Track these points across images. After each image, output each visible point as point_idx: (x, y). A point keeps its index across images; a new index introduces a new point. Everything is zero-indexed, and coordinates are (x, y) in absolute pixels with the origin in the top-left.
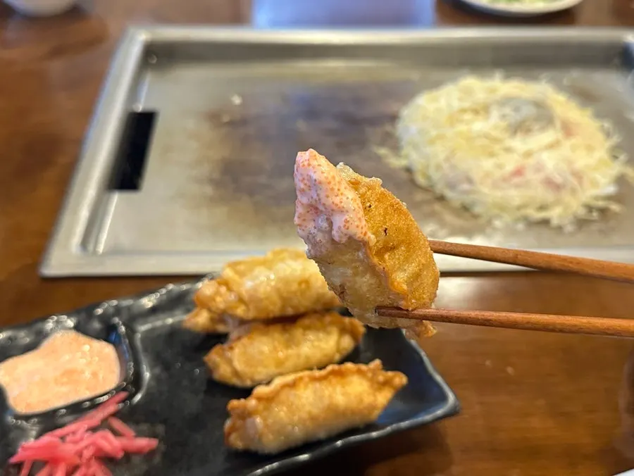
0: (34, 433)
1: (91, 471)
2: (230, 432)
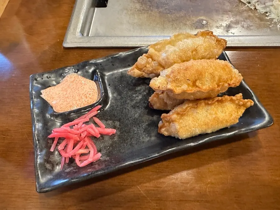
0: (59, 124)
1: (85, 143)
2: (161, 128)
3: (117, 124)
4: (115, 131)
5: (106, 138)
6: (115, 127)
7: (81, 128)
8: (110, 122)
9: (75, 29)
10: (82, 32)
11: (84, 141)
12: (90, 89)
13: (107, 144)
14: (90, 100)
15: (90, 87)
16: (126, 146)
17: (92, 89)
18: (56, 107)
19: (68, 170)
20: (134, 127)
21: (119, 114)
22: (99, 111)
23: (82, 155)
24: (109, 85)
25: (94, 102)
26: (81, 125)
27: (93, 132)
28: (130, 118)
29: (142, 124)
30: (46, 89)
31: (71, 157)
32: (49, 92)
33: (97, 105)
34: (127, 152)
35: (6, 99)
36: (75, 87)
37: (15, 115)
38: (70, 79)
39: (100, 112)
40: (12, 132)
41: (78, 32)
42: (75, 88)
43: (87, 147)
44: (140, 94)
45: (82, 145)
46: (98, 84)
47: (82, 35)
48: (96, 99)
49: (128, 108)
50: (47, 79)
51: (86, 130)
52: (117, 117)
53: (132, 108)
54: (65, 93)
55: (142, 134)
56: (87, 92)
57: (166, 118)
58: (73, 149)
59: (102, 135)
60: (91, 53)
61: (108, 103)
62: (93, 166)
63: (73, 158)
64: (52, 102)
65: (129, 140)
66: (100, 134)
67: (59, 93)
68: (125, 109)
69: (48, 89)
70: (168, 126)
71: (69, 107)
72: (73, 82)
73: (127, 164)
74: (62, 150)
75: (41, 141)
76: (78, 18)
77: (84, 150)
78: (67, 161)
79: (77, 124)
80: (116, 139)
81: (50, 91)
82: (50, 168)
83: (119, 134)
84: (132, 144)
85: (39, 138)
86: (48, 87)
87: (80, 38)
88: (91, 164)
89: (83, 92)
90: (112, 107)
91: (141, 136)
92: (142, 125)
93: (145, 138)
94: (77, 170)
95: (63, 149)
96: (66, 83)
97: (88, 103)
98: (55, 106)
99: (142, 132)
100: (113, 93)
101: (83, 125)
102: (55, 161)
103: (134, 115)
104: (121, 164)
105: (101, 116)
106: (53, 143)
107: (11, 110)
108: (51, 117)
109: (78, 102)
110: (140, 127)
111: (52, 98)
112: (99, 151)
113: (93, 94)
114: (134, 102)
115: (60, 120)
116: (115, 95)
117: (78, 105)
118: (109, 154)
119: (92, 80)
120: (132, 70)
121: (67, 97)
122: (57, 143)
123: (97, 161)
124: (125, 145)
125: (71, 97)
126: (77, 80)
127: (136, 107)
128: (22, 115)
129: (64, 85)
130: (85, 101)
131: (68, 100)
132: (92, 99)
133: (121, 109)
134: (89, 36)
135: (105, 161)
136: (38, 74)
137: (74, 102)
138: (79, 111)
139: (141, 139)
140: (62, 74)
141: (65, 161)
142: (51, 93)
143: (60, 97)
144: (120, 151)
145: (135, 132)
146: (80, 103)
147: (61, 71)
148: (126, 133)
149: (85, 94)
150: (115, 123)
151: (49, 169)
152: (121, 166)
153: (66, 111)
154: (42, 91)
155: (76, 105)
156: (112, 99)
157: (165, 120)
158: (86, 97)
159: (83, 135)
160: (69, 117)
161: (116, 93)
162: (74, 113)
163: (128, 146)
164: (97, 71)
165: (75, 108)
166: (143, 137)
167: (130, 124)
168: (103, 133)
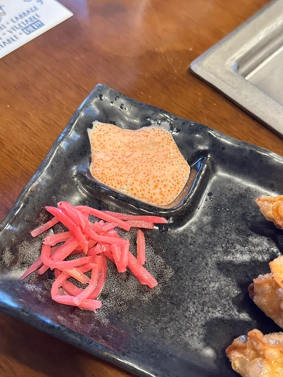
1: (92, 265)
2: (236, 348)
3: (170, 273)
4: (154, 283)
5: (132, 283)
6: (159, 277)
7: (106, 233)
8: (160, 260)
9: (232, 50)
10: (240, 63)
11: (93, 260)
12: (173, 178)
13: (124, 294)
14: (158, 196)
15: (176, 174)
16: (154, 325)
17: (175, 178)
18: (97, 166)
19: (30, 287)
20: (191, 303)
21: (185, 258)
22: (157, 228)
23: (71, 279)
24: (210, 194)
25: (162, 202)
26: (110, 228)
27: (117, 256)
28: (200, 281)
29: (210, 309)
30: (105, 124)
31: (52, 270)
32: (105, 132)
33: (161, 215)
34: (145, 338)
35: (37, 90)
36: (152, 155)
37: (30, 126)
38: (154, 137)
39: (157, 230)
40: (4, 150)
41: (234, 58)
42: (149, 157)
43: (89, 273)
44: (250, 252)
45: (85, 265)
46: (191, 179)
47: (236, 68)
48: (169, 201)
49: (209, 260)
50: (119, 108)
51: (110, 244)
52: (178, 260)
53: (216, 266)
54: (128, 154)
55: (197, 329)
56: (164, 178)
57: (256, 342)
58: (65, 260)
59: (129, 273)
60: (227, 111)
61: (183, 225)
62: (72, 316)
63: (55, 272)
64: (97, 153)
65: (166, 319)
66: (127, 268)
67: (119, 147)
68: (204, 258)
69: (109, 125)
70: (251, 358)
71: (117, 182)
72: (155, 144)
73: (126, 362)
74: (48, 245)
75: (29, 207)
76: (255, 32)
77: (81, 275)
78: (42, 271)
79: (105, 222)
80: (146, 298)
81: (107, 133)
82: (7, 262)
83: (157, 293)
84: (165, 331)
85: (31, 198)
86: (111, 123)
87: (228, 72)
88: (73, 309)
89: (157, 173)
90: (182, 237)
91: (192, 330)
92: (209, 312)
93: (195, 338)
94: (43, 300)
95: (52, 247)
96: (143, 138)
97: (151, 197)
98: (96, 164)
99: (199, 324)
100: (205, 214)
101: (113, 232)
102: (24, 256)
103: (210, 282)
104: (116, 354)
105: (152, 238)
106: (46, 221)
107: (31, 114)
108: (76, 176)
109: (137, 185)
110: (202, 311)
111: (102, 146)
112: (104, 296)
113: (171, 190)
114: (229, 257)
115: (86, 193)
116: (205, 219)
117: (132, 189)
118: (114, 316)
119: (190, 163)
120: (267, 201)
121: (126, 163)
122: (51, 228)
123: (85, 311)
124: (152, 323)
125: (132, 169)
126: (163, 146)
127: (224, 270)
128: (39, 134)
129: (138, 139)
130: (149, 192)
131: (124, 170)
132: (162, 197)
133: (195, 254)
134: (247, 78)
135: (98, 323)
136: (111, 91)
137: (130, 180)
138: (125, 201)
139: (187, 335)
140: (147, 118)
141: (39, 268)
142: (107, 138)
143: (115, 153)
144: (135, 325)
145: (186, 314)
146: (139, 188)
147: (150, 112)
148: (171, 303)
149: (158, 181)
150: (166, 268)
151: (4, 262)
152: (114, 356)
153: (106, 184)
154: (96, 124)
155: (130, 187)
156: (196, 223)
157: (252, 343)
158: (156, 186)
159: (99, 249)
160: (102, 199)
161: (210, 218)
162: (116, 198)
163: (157, 328)
164: (209, 156)
165: (124, 190)
166: (192, 335)
167: (191, 292)
168: (134, 271)
